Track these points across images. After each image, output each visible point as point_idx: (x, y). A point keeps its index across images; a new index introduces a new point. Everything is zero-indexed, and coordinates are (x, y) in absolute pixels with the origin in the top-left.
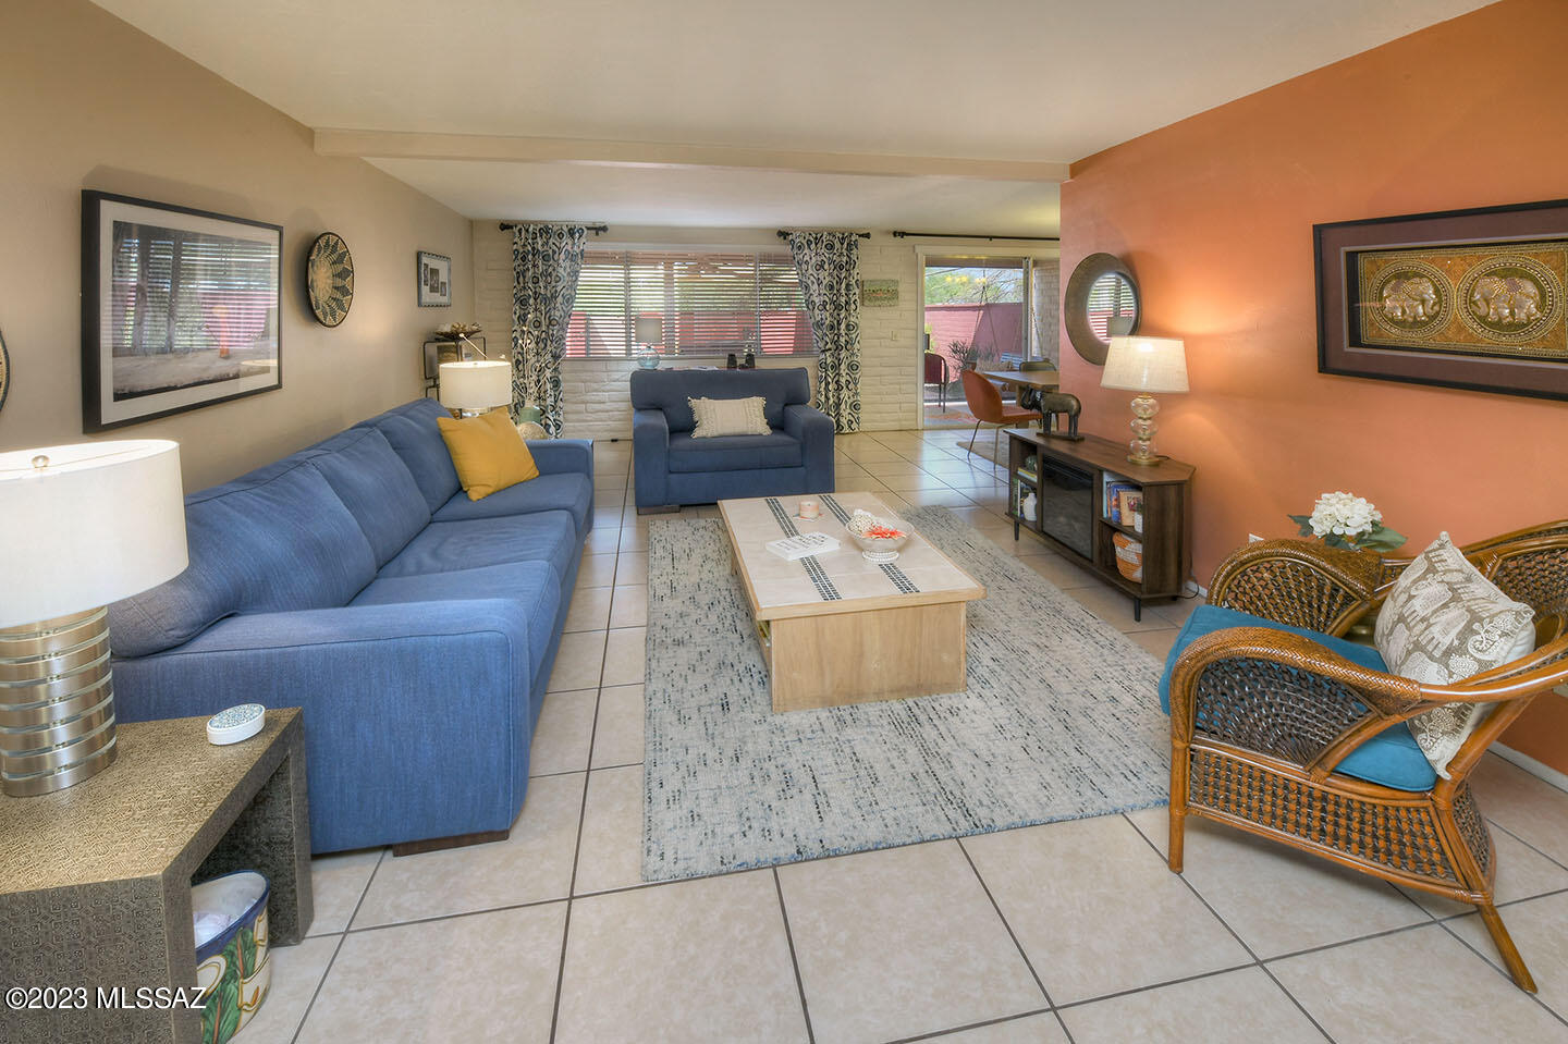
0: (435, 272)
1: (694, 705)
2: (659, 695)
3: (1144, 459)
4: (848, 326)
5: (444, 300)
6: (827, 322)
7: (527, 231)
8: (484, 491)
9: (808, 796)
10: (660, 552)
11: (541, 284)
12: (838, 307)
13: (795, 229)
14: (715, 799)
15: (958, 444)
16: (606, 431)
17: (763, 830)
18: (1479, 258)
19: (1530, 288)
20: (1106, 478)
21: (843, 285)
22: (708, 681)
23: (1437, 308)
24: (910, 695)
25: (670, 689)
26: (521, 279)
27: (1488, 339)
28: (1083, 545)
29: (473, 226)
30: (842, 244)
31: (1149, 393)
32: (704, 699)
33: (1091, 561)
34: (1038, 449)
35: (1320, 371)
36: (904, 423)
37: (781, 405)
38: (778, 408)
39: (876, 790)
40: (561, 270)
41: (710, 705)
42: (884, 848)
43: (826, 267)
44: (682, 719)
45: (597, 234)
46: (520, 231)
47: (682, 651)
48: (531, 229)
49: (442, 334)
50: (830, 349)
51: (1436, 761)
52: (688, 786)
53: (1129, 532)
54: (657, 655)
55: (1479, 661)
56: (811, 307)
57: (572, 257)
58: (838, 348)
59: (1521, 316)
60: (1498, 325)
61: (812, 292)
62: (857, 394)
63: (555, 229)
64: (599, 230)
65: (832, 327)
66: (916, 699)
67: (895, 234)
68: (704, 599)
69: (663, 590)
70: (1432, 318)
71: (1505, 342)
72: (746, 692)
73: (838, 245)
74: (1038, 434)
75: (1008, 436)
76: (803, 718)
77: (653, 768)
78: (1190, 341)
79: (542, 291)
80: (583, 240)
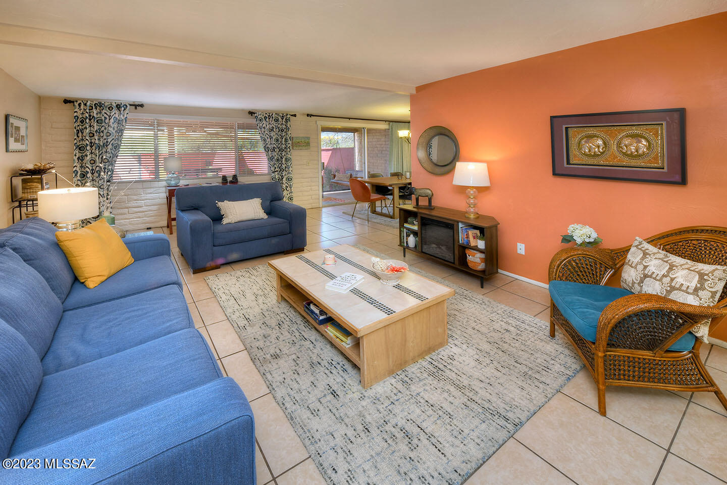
0: (18, 128)
1: (314, 399)
2: (287, 398)
3: (472, 216)
4: (286, 159)
5: (23, 147)
6: (276, 158)
7: (85, 105)
8: (99, 280)
9: (425, 442)
10: (224, 297)
11: (96, 138)
12: (281, 150)
13: (259, 111)
14: (376, 467)
15: (343, 213)
16: (143, 223)
17: (420, 478)
18: (623, 130)
19: (644, 142)
20: (460, 225)
21: (284, 140)
22: (312, 379)
23: (604, 149)
24: (427, 355)
25: (292, 393)
26: (80, 134)
27: (626, 161)
28: (448, 256)
29: (41, 100)
30: (282, 119)
31: (473, 187)
32: (317, 393)
33: (454, 263)
34: (418, 214)
35: (553, 175)
36: (313, 204)
37: (269, 201)
38: (268, 203)
39: (455, 421)
40: (111, 129)
41: (325, 396)
42: (487, 460)
43: (274, 130)
44: (315, 413)
45: (136, 108)
46: (80, 105)
47: (281, 362)
48: (88, 104)
49: (26, 170)
50: (277, 171)
51: (703, 336)
52: (352, 464)
53: (476, 248)
54: (267, 370)
55: (711, 292)
56: (267, 150)
57: (119, 122)
58: (281, 170)
59: (640, 152)
60: (631, 156)
61: (267, 142)
62: (291, 192)
63: (106, 104)
64: (137, 106)
65: (278, 160)
66: (429, 356)
67: (308, 115)
68: (273, 322)
69: (242, 322)
70: (602, 153)
71: (633, 162)
72: (340, 380)
73: (280, 119)
74: (414, 207)
75: (398, 209)
76: (384, 387)
77: (320, 459)
78: (489, 163)
79: (97, 142)
80: (127, 111)
